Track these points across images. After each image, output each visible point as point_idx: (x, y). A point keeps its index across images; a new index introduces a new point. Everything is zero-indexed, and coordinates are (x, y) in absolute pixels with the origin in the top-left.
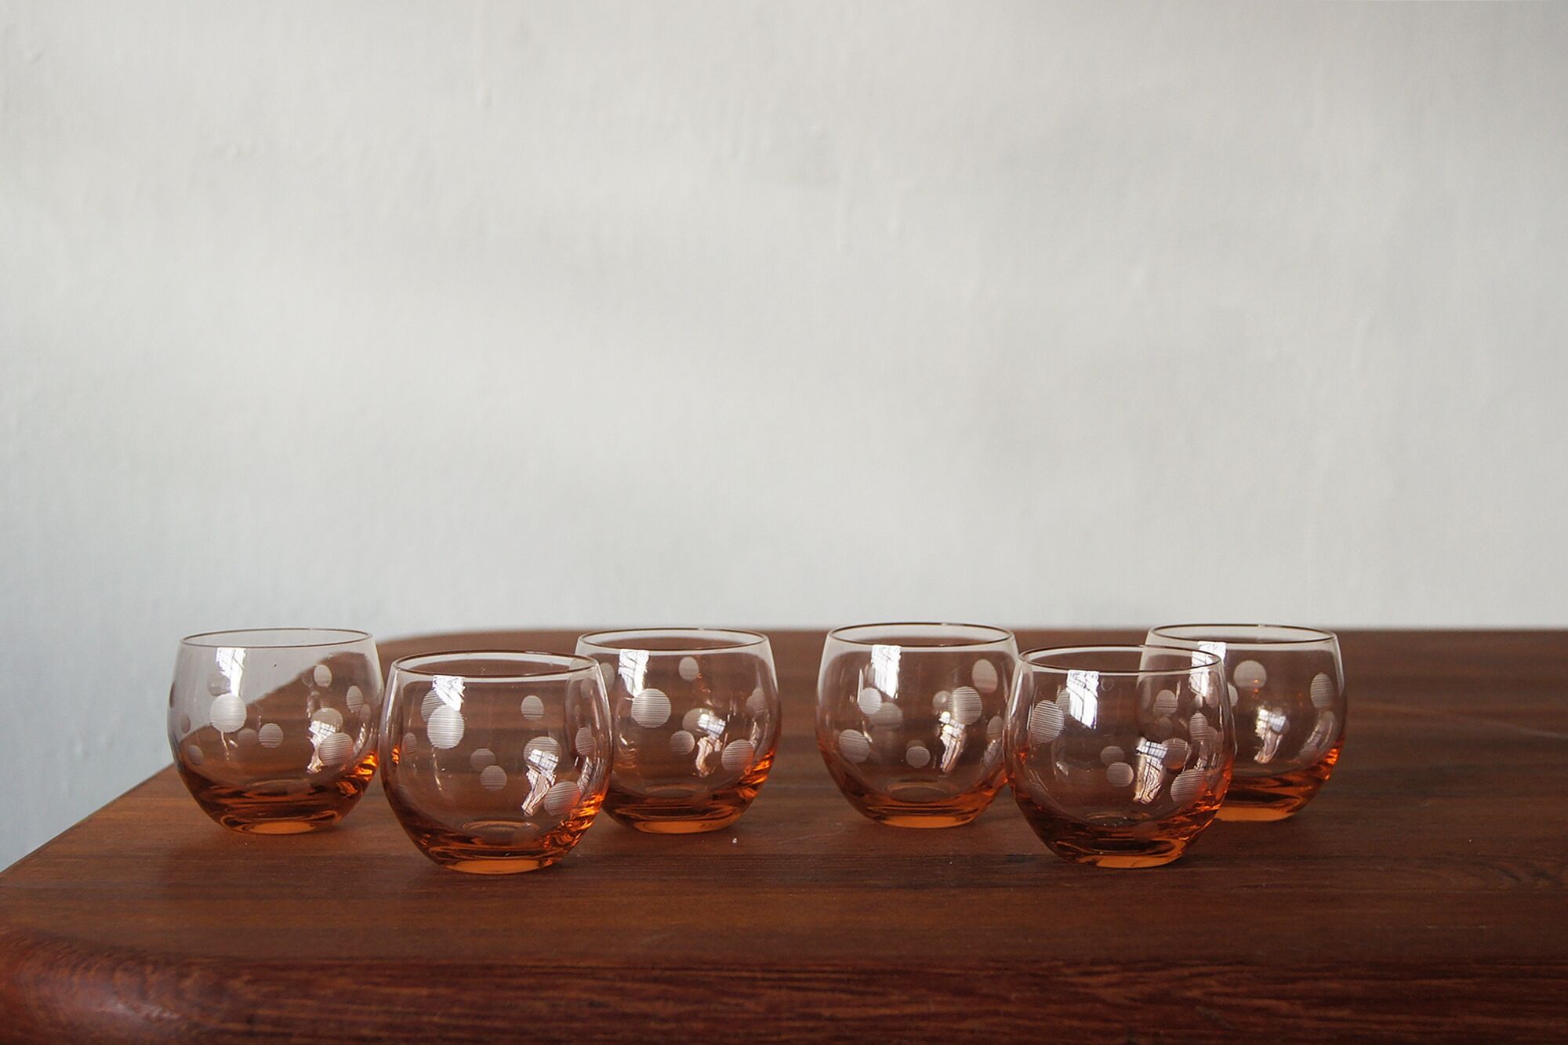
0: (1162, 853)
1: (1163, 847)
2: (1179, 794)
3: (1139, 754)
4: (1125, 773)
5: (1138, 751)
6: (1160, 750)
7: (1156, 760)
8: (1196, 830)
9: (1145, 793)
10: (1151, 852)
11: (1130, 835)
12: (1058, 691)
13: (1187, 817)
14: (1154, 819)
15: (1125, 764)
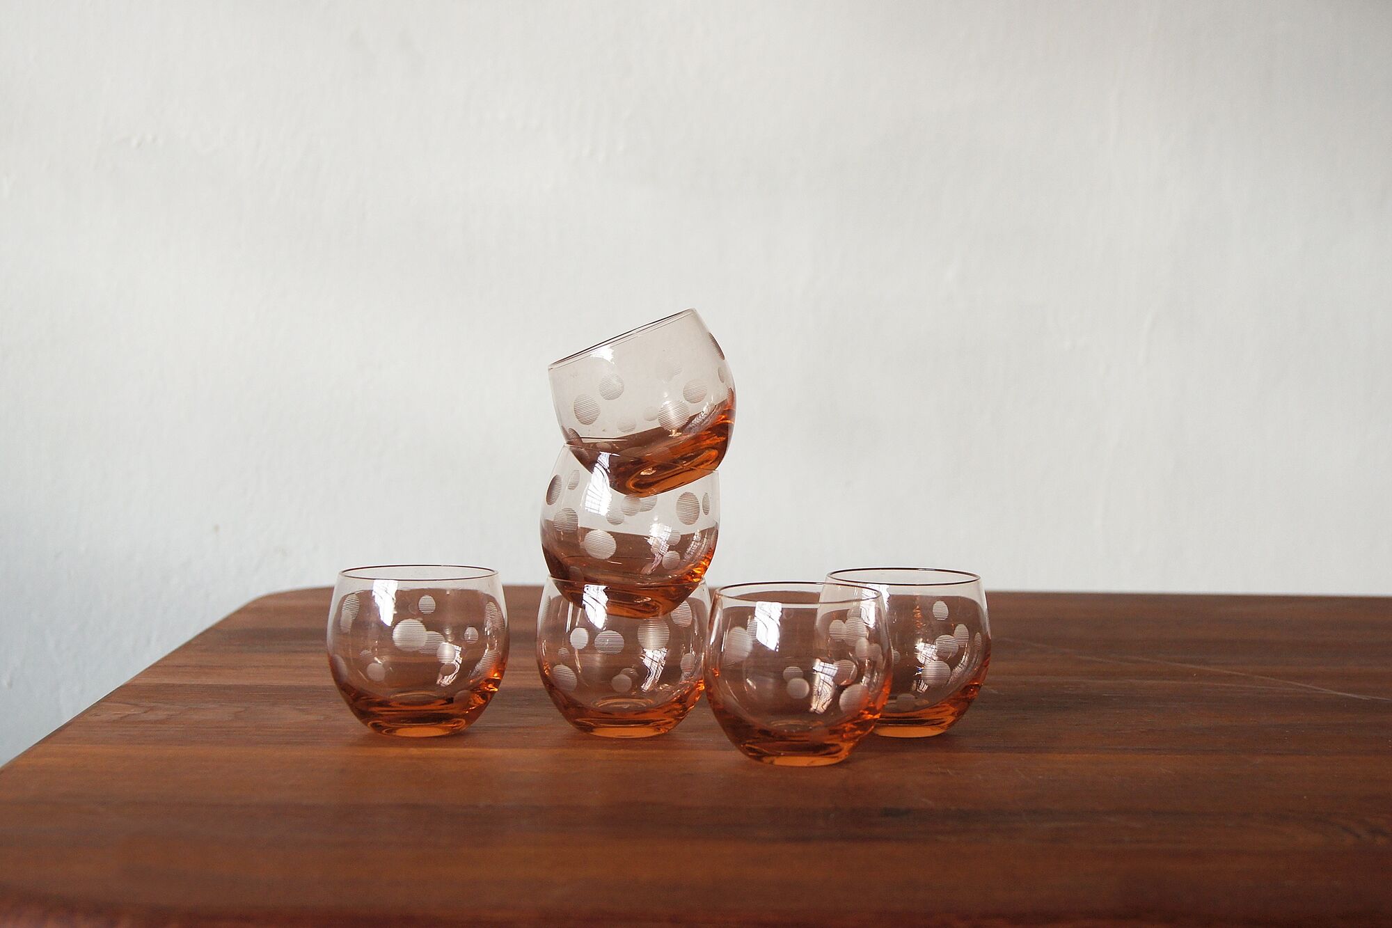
0: (834, 753)
1: (833, 749)
2: (846, 705)
3: (815, 673)
4: (803, 688)
5: (815, 670)
6: (832, 669)
7: (829, 677)
8: (860, 735)
9: (819, 705)
10: (823, 753)
11: (805, 738)
12: (749, 620)
13: (854, 724)
14: (826, 726)
15: (803, 680)
